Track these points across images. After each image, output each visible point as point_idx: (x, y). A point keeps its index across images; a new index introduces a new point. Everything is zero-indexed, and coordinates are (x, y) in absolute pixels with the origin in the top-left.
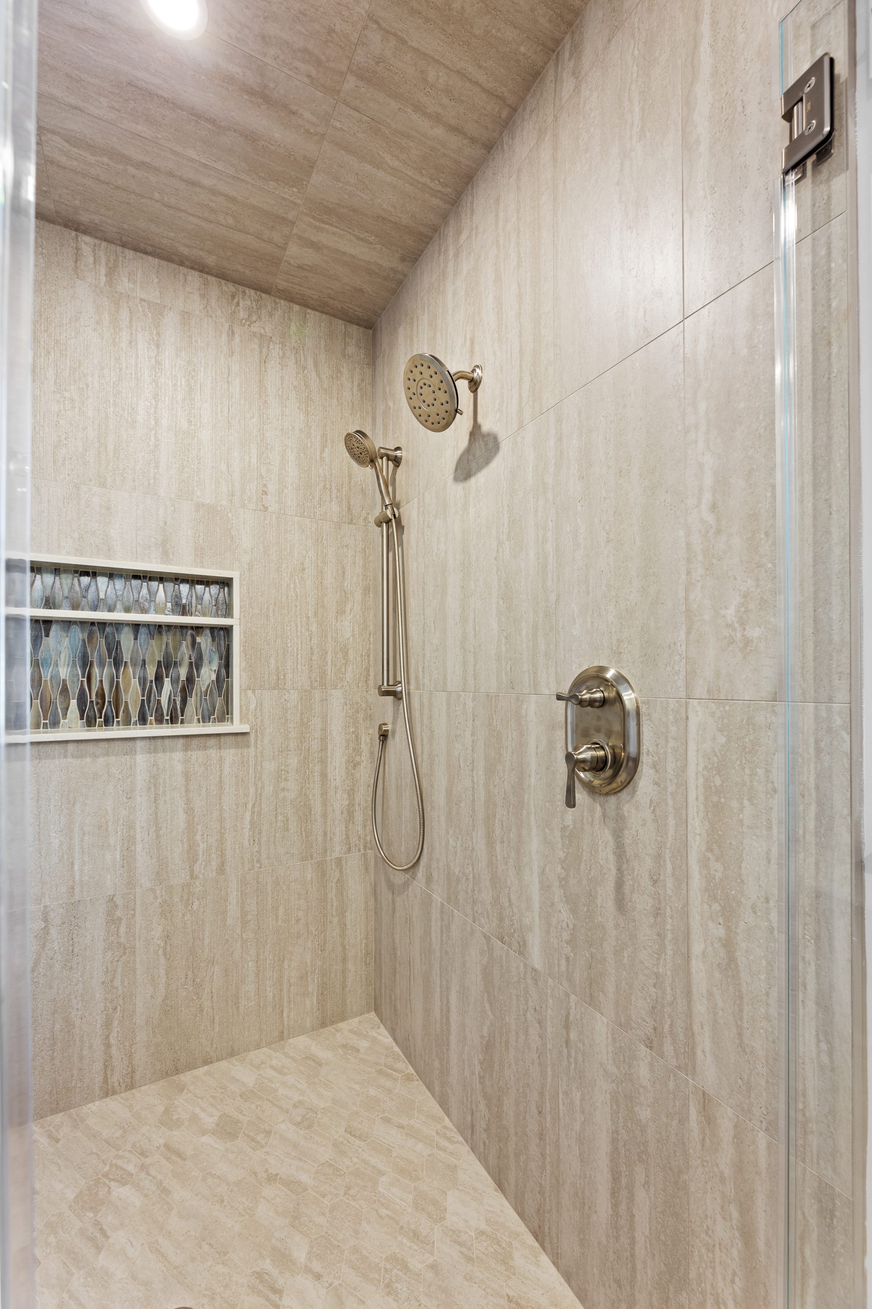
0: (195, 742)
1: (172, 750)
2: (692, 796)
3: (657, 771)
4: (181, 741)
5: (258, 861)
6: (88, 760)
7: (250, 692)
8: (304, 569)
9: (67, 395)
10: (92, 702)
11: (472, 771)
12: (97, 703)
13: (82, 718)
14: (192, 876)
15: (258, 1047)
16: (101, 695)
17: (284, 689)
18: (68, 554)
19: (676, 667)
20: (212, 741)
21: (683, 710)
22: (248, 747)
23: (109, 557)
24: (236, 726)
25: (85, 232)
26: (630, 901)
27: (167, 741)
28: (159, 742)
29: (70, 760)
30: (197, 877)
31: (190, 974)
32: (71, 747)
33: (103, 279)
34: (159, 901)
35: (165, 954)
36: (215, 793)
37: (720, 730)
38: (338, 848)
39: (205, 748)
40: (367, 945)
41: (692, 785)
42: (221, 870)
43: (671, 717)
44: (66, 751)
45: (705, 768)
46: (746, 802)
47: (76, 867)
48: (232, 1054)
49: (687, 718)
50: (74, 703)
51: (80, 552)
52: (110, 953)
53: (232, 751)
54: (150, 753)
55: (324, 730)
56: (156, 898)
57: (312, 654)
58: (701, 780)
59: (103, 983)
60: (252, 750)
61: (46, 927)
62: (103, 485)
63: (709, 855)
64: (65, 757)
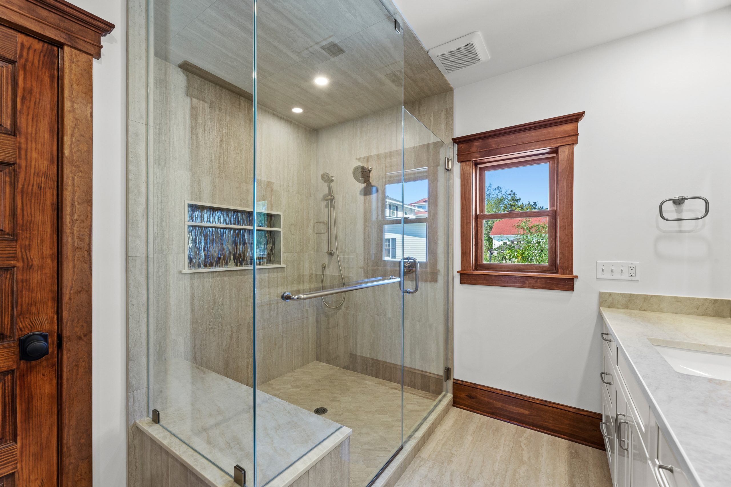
0: (271, 270)
1: (265, 273)
4: (267, 270)
5: (287, 310)
6: (243, 276)
7: (285, 253)
8: (298, 212)
9: (237, 152)
10: (237, 257)
12: (239, 257)
13: (234, 263)
14: (270, 316)
15: (287, 373)
16: (240, 255)
17: (293, 252)
18: (238, 206)
20: (275, 270)
22: (284, 272)
23: (248, 207)
24: (282, 265)
27: (264, 270)
28: (262, 270)
29: (238, 276)
30: (271, 316)
31: (269, 348)
32: (238, 272)
33: (246, 112)
34: (262, 324)
35: (263, 342)
36: (276, 288)
38: (307, 306)
39: (274, 272)
40: (314, 339)
42: (277, 314)
47: (240, 313)
48: (280, 375)
50: (232, 257)
51: (241, 205)
52: (248, 342)
53: (280, 273)
54: (259, 274)
55: (303, 266)
56: (261, 323)
57: (301, 240)
59: (247, 352)
60: (285, 273)
61: (232, 333)
62: (246, 183)
64: (237, 275)
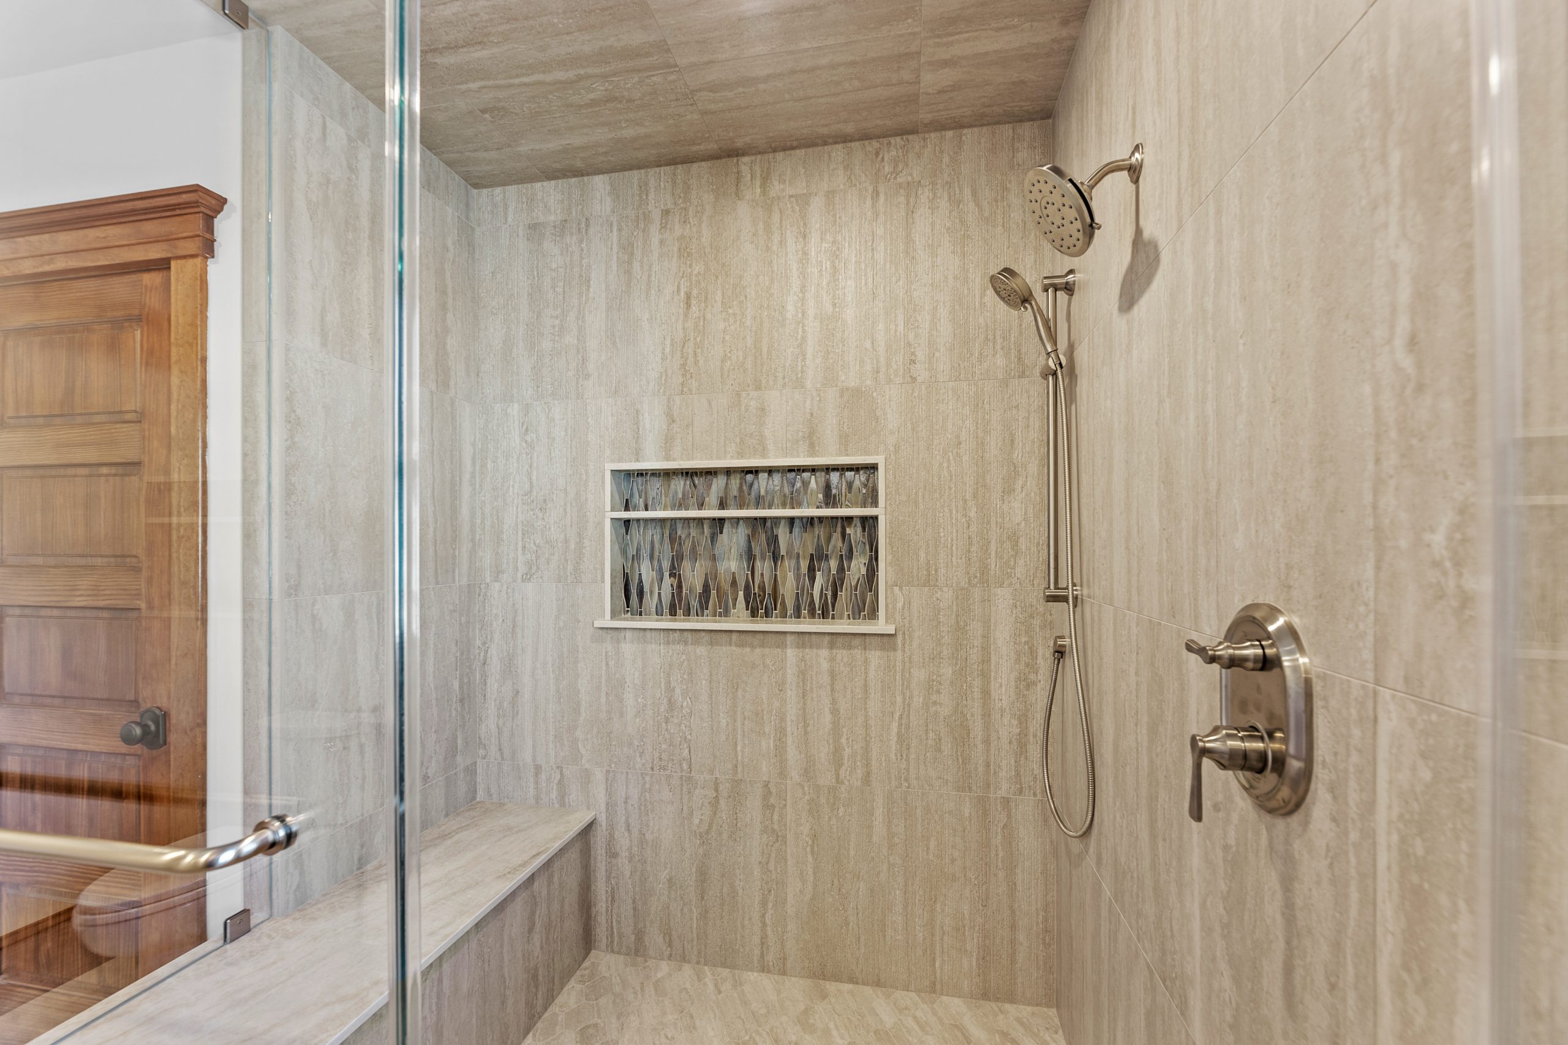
0: (840, 639)
1: (819, 647)
2: (1383, 859)
3: (1335, 798)
4: (827, 638)
5: (906, 780)
6: (748, 650)
7: (896, 589)
8: (960, 443)
9: (730, 311)
10: (755, 594)
11: (1136, 725)
12: (759, 595)
13: (747, 609)
14: (838, 780)
15: (907, 989)
16: (762, 588)
17: (935, 586)
18: (732, 457)
19: (1361, 626)
20: (857, 641)
21: (1370, 704)
22: (895, 650)
23: (764, 456)
24: (881, 626)
25: (743, 155)
26: (1302, 1003)
27: (814, 637)
28: (807, 637)
29: (734, 648)
30: (842, 783)
31: (836, 881)
32: (734, 636)
33: (758, 191)
34: (807, 797)
35: (812, 852)
36: (860, 696)
37: (1424, 756)
38: (1005, 786)
39: (850, 647)
40: (1046, 920)
41: (1382, 840)
42: (867, 779)
43: (1353, 712)
44: (731, 640)
45: (1401, 816)
46: (1462, 905)
47: (739, 748)
48: (878, 983)
49: (1375, 720)
50: (741, 594)
51: (741, 455)
52: (765, 836)
53: (878, 653)
54: (797, 647)
55: (986, 637)
56: (804, 794)
57: (970, 544)
58: (1395, 837)
59: (760, 863)
60: (899, 653)
61: (716, 797)
62: (758, 388)
63: (1405, 975)
64: (730, 645)
